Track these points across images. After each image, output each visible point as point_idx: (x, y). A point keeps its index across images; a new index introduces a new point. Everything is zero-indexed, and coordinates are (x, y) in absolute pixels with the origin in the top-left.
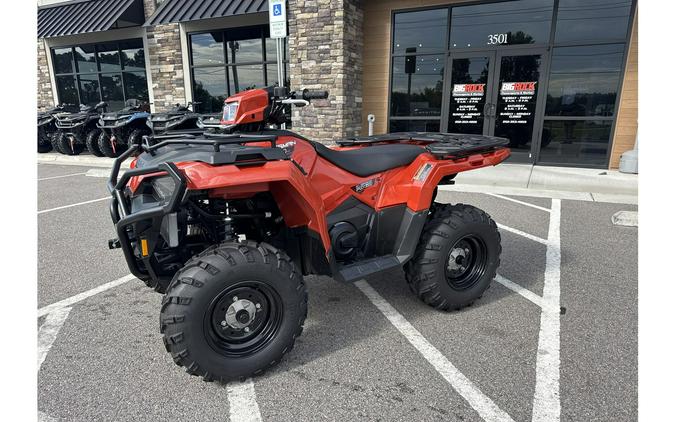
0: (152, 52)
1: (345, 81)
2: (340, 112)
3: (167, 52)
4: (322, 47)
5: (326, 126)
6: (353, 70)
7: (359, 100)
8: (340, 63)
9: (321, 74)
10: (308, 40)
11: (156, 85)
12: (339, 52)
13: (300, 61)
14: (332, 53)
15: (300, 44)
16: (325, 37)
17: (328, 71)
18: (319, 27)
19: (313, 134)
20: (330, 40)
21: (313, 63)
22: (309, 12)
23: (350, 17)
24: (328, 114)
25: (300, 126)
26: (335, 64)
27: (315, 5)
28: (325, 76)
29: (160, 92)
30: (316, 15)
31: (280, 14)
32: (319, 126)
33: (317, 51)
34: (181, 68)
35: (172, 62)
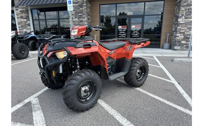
0: (18, 15)
3: (24, 15)
4: (80, 14)
6: (89, 21)
8: (86, 19)
10: (75, 12)
11: (20, 26)
12: (85, 16)
14: (83, 16)
15: (73, 13)
16: (80, 11)
17: (82, 21)
18: (79, 8)
20: (82, 12)
21: (77, 19)
22: (75, 4)
23: (88, 6)
26: (84, 19)
27: (77, 2)
28: (81, 23)
29: (21, 28)
30: (77, 5)
31: (71, 4)
33: (78, 16)
34: (29, 20)
35: (25, 18)
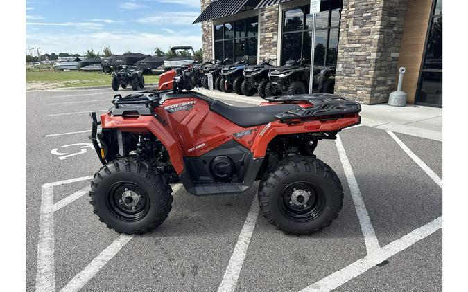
0: (262, 25)
1: (380, 40)
2: (373, 65)
3: (270, 24)
4: (365, 15)
5: (361, 76)
6: (391, 31)
7: (394, 55)
8: (377, 27)
9: (362, 35)
10: (356, 9)
11: (262, 46)
12: (378, 18)
13: (347, 26)
14: (372, 19)
15: (349, 13)
16: (369, 7)
17: (368, 33)
19: (350, 82)
20: (372, 8)
21: (357, 28)
24: (364, 67)
25: (342, 75)
26: (374, 27)
28: (365, 37)
29: (263, 51)
32: (355, 75)
33: (361, 18)
34: (277, 34)
35: (272, 31)
